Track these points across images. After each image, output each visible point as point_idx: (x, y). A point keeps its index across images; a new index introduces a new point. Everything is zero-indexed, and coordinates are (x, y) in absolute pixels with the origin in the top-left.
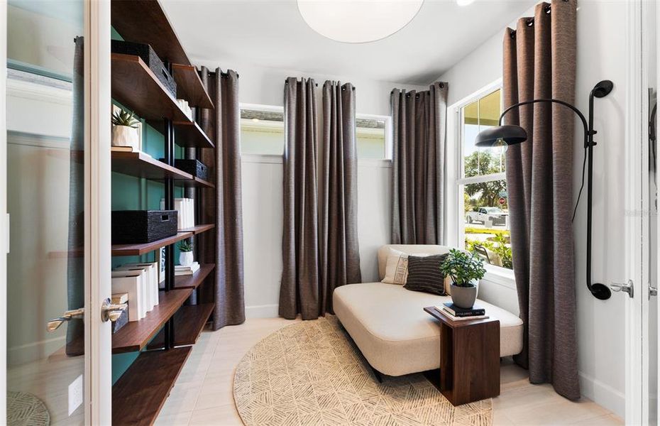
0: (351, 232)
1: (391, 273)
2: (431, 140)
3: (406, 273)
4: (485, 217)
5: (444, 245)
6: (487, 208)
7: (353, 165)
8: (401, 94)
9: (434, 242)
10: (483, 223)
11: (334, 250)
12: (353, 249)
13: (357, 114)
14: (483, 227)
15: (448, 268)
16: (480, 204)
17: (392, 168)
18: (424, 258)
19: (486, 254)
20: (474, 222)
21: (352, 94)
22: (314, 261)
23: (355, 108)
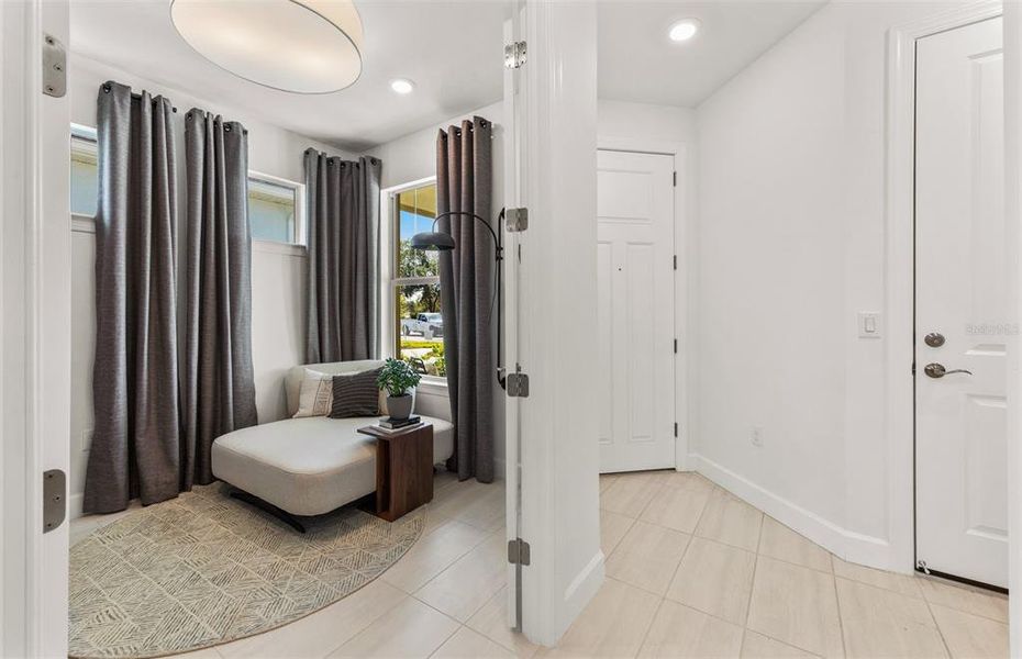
0: (240, 351)
1: (308, 401)
2: (361, 226)
3: (330, 399)
4: (425, 326)
5: (377, 359)
6: (427, 314)
7: (243, 248)
8: (320, 157)
9: (365, 356)
10: (423, 335)
11: (209, 380)
12: (244, 375)
13: (249, 171)
14: (423, 339)
15: (384, 380)
16: (420, 309)
17: (307, 258)
18: (354, 376)
19: (423, 367)
20: (411, 333)
21: (242, 141)
22: (171, 402)
23: (246, 161)
